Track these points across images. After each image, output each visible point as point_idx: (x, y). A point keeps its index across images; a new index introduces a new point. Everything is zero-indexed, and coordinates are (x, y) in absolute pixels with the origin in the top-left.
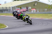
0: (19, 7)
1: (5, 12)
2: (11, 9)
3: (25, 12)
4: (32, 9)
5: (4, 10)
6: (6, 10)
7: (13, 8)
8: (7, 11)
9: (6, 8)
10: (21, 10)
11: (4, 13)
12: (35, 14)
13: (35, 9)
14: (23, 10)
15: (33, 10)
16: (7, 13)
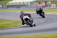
0: (37, 2)
1: (23, 7)
2: (29, 4)
3: (44, 7)
4: (51, 4)
5: (22, 6)
6: (23, 5)
7: (32, 3)
8: (25, 7)
9: (24, 3)
10: (40, 5)
11: (21, 8)
12: (56, 9)
13: (55, 4)
14: (42, 5)
15: (53, 5)
16: (24, 8)
